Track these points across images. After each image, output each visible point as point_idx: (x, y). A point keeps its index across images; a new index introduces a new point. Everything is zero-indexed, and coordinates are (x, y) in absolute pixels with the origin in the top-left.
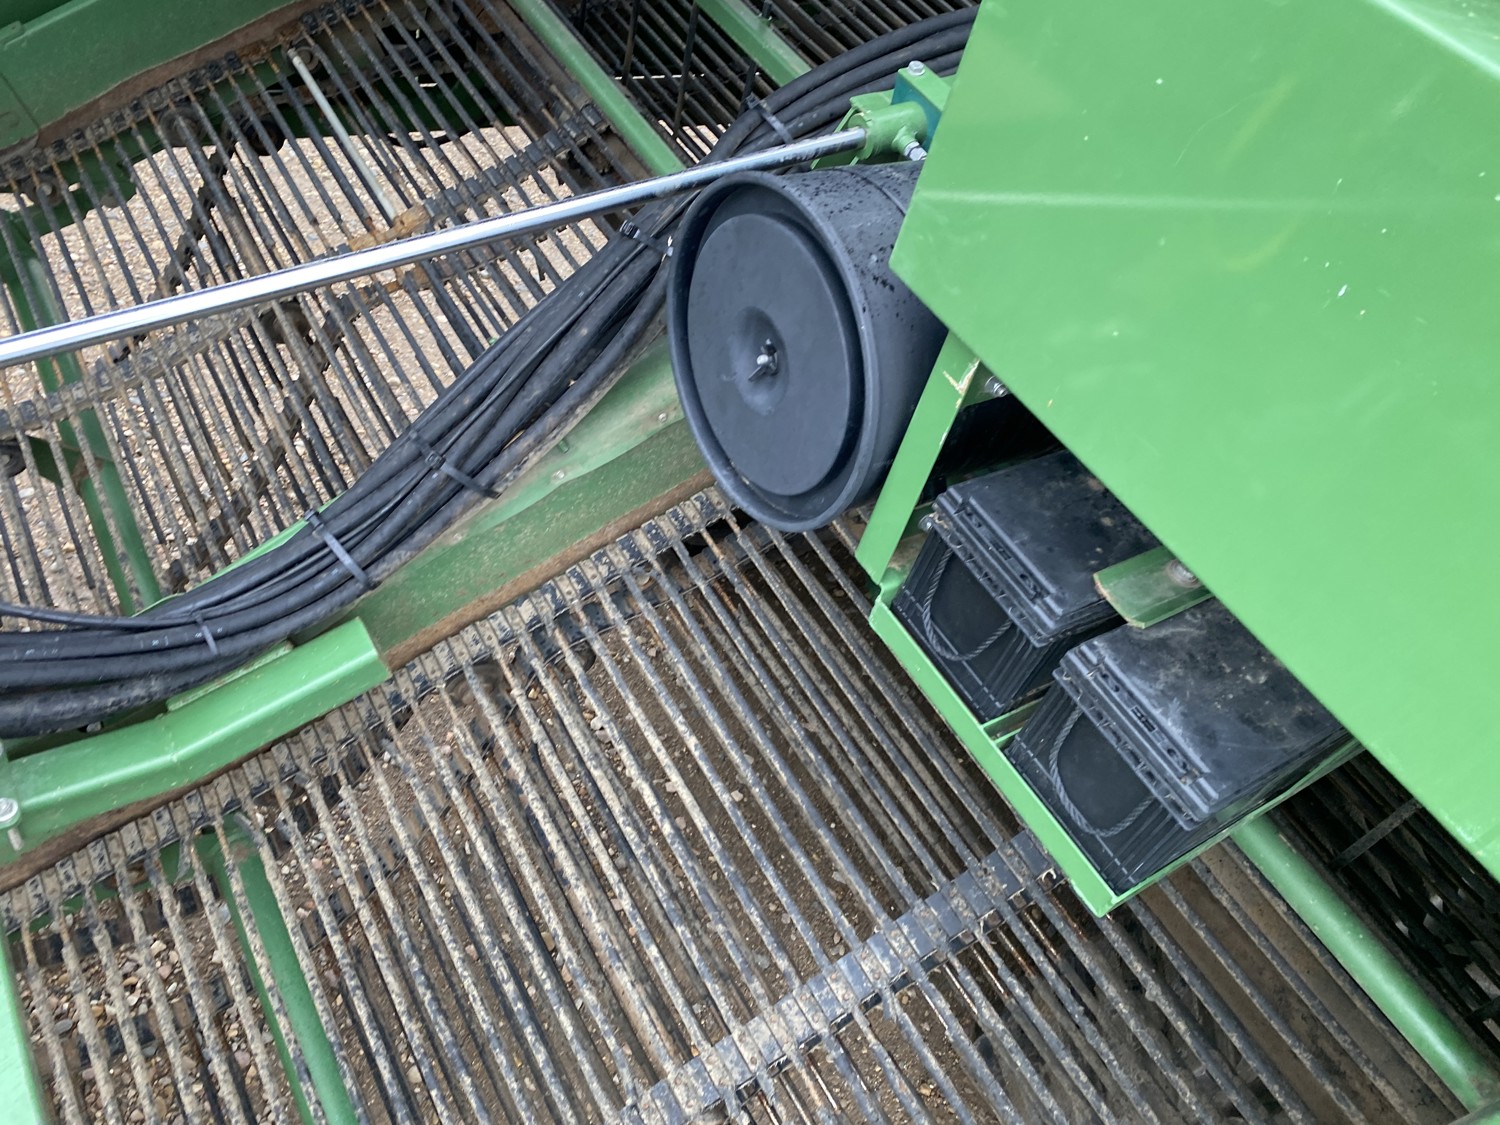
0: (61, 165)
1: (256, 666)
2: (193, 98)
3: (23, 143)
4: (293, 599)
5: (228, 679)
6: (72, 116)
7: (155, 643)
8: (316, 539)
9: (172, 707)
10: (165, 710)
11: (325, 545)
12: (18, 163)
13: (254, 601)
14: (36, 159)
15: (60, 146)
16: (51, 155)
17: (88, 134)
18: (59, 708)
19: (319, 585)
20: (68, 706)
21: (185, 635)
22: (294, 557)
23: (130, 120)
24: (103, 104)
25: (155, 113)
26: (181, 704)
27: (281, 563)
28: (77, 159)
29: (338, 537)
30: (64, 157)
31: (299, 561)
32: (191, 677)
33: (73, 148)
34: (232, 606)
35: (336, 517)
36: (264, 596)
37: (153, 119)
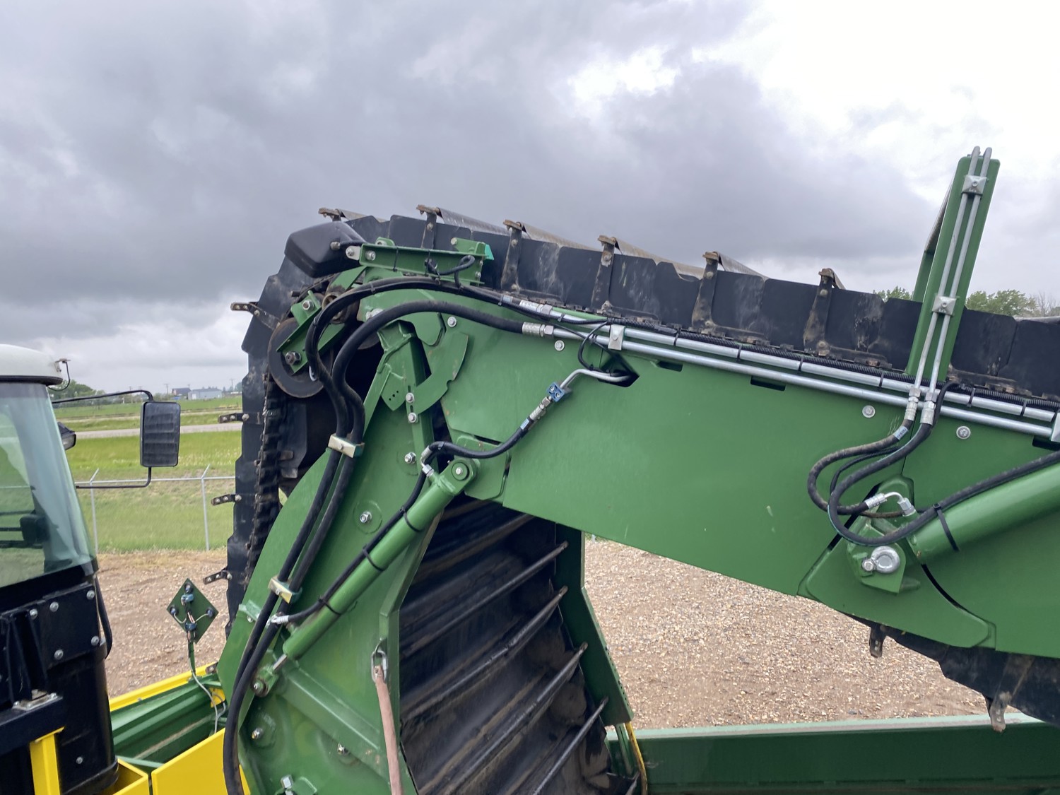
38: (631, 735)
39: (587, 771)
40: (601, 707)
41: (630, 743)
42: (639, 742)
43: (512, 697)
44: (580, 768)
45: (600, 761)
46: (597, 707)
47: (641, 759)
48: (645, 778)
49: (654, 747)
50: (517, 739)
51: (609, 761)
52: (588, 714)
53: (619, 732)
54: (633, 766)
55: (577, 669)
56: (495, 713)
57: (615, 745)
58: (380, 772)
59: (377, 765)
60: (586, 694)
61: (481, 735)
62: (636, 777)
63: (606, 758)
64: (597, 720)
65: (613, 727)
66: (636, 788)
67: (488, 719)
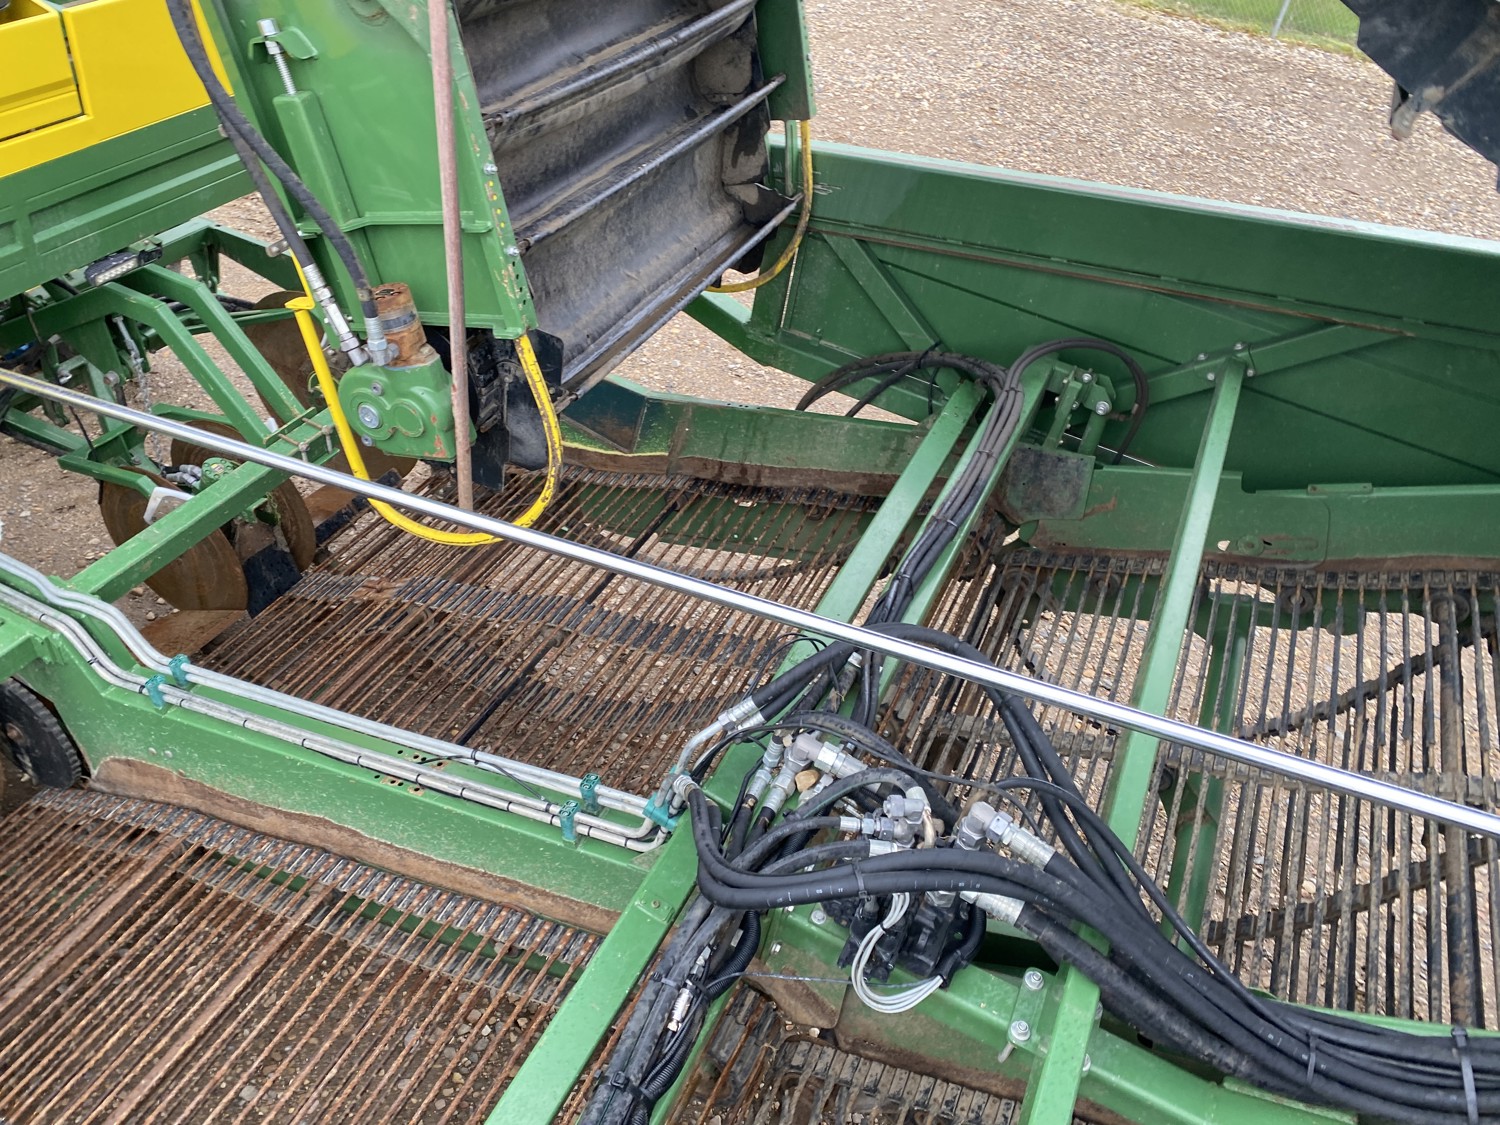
0: (1325, 590)
1: (1317, 1111)
2: (1474, 593)
3: (1305, 562)
4: (1400, 1091)
5: (1286, 1102)
6: (1358, 561)
7: (1271, 1036)
8: (1453, 1056)
9: (1226, 1084)
10: (1220, 1082)
11: (1458, 1068)
12: (1291, 574)
13: (1363, 1064)
14: (1308, 579)
15: (1332, 577)
16: (1321, 581)
17: (1361, 580)
18: (1176, 1028)
19: (1432, 1097)
20: (1181, 1031)
21: (1295, 1049)
22: (1423, 1056)
23: (1405, 583)
24: (1389, 564)
25: (1430, 589)
26: (1235, 1088)
27: (1408, 1052)
28: (1341, 593)
29: (1475, 1071)
30: (1330, 586)
31: (1424, 1063)
32: (1272, 1081)
33: (1342, 583)
34: (1343, 1054)
35: (1483, 1051)
36: (1376, 1067)
37: (1426, 593)
38: (804, 141)
39: (730, 174)
40: (772, 85)
41: (800, 156)
42: (814, 155)
43: (640, 30)
44: (720, 168)
45: (752, 165)
46: (766, 83)
47: (811, 178)
48: (808, 204)
49: (832, 166)
50: (638, 81)
51: (765, 166)
52: (752, 88)
53: (789, 133)
54: (795, 186)
55: (749, 19)
56: (610, 44)
57: (778, 153)
58: (417, 36)
59: (413, 23)
60: (754, 61)
61: (584, 66)
62: (797, 198)
63: (762, 162)
64: (759, 106)
65: (779, 122)
66: (792, 212)
67: (599, 49)
